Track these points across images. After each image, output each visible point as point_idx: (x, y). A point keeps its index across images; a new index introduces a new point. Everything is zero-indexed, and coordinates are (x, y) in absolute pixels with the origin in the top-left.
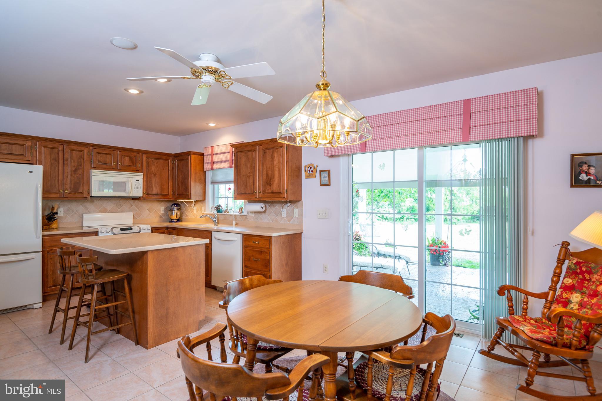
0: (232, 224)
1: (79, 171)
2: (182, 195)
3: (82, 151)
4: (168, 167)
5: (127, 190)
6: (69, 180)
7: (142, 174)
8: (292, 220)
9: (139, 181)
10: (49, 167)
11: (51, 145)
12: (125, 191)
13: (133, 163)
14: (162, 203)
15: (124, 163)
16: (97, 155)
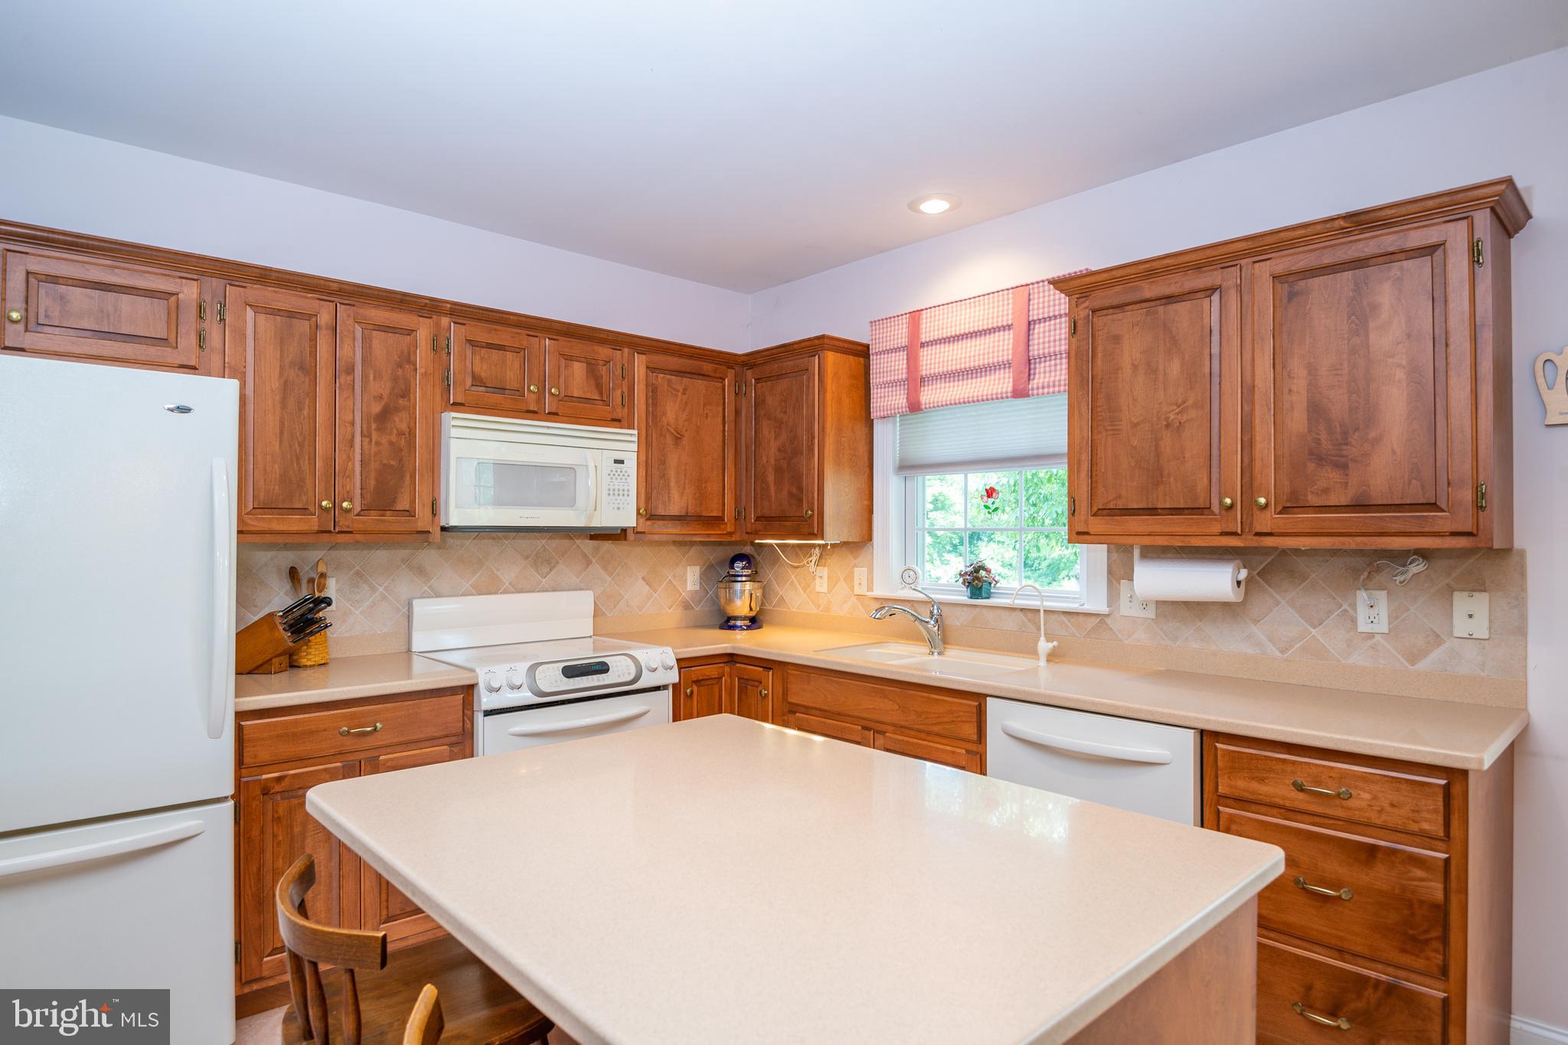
0: (1033, 652)
1: (397, 419)
2: (782, 518)
3: (410, 332)
4: (720, 409)
5: (581, 500)
6: (358, 457)
7: (635, 432)
8: (1437, 654)
9: (622, 462)
10: (278, 398)
11: (286, 300)
12: (572, 503)
13: (599, 386)
14: (693, 551)
15: (566, 387)
16: (469, 353)
